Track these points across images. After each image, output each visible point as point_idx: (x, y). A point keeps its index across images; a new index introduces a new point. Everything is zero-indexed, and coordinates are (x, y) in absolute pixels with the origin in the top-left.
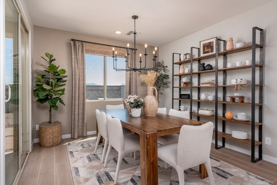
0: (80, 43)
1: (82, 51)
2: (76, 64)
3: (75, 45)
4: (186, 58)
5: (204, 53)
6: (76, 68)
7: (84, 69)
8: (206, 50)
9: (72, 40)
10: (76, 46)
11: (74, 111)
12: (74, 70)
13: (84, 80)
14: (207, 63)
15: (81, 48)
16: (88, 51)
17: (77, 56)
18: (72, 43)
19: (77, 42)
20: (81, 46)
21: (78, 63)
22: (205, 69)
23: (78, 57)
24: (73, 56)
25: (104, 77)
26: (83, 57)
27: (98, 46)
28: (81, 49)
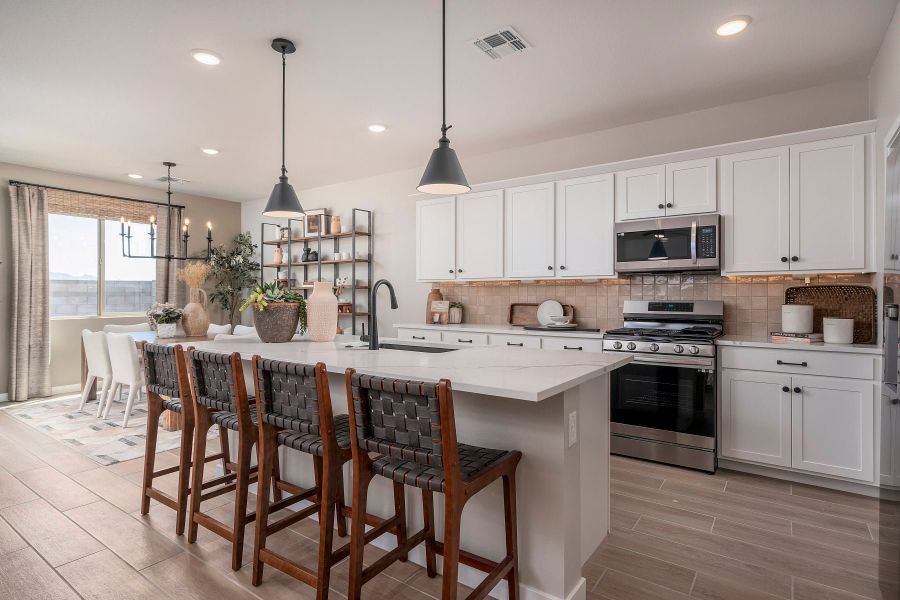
0: (34, 190)
1: (41, 208)
2: (23, 237)
3: (19, 194)
4: (283, 236)
5: (310, 231)
6: (24, 247)
7: (44, 247)
8: (311, 227)
9: (11, 182)
10: (23, 196)
11: (17, 341)
12: (16, 249)
13: (44, 271)
14: (313, 247)
15: (36, 201)
16: (56, 208)
17: (25, 218)
18: (12, 189)
19: (26, 188)
20: (36, 196)
21: (27, 235)
22: (312, 258)
23: (29, 221)
24: (15, 219)
25: (100, 265)
26: (43, 220)
27: (81, 196)
28: (36, 204)
